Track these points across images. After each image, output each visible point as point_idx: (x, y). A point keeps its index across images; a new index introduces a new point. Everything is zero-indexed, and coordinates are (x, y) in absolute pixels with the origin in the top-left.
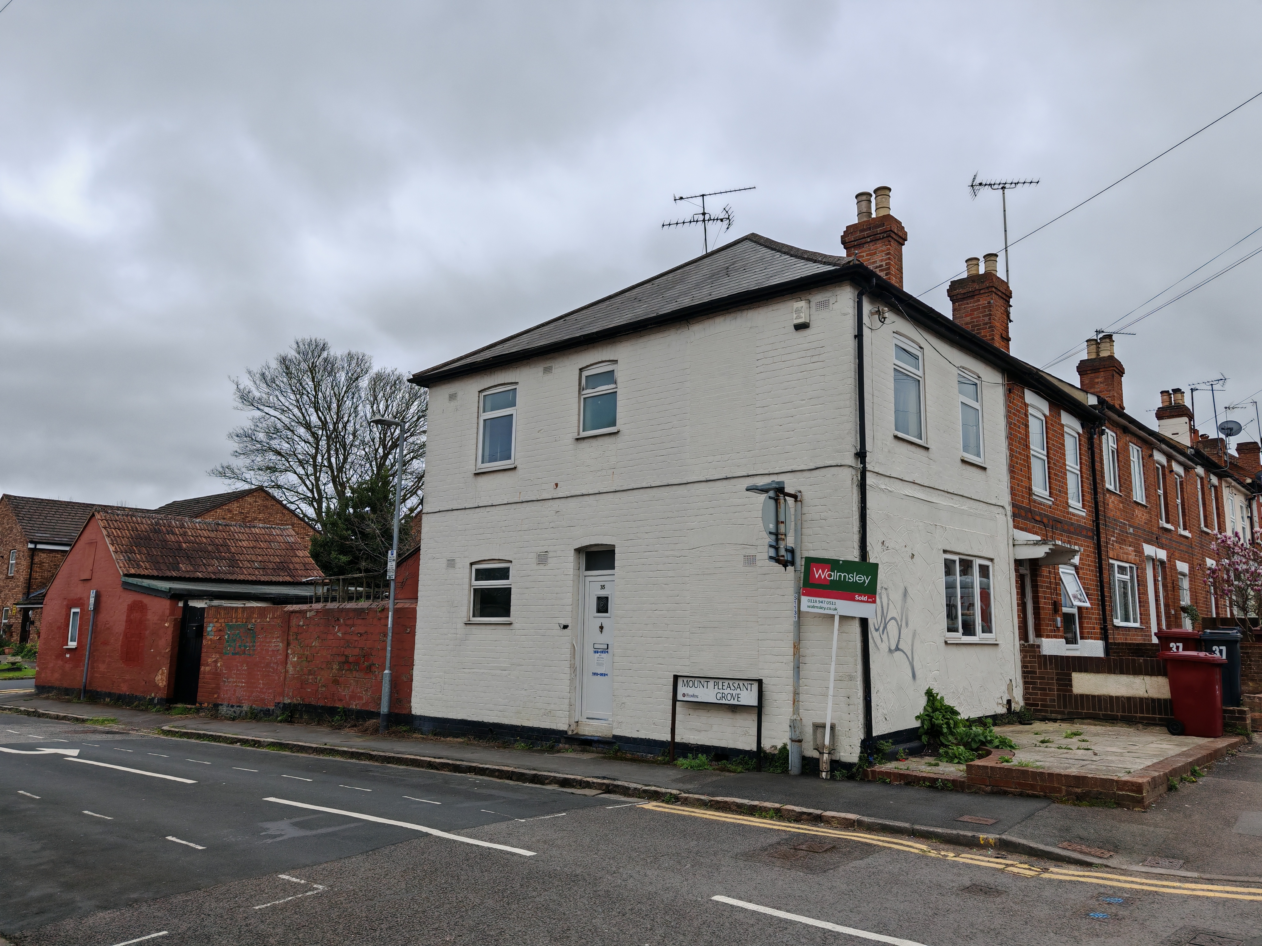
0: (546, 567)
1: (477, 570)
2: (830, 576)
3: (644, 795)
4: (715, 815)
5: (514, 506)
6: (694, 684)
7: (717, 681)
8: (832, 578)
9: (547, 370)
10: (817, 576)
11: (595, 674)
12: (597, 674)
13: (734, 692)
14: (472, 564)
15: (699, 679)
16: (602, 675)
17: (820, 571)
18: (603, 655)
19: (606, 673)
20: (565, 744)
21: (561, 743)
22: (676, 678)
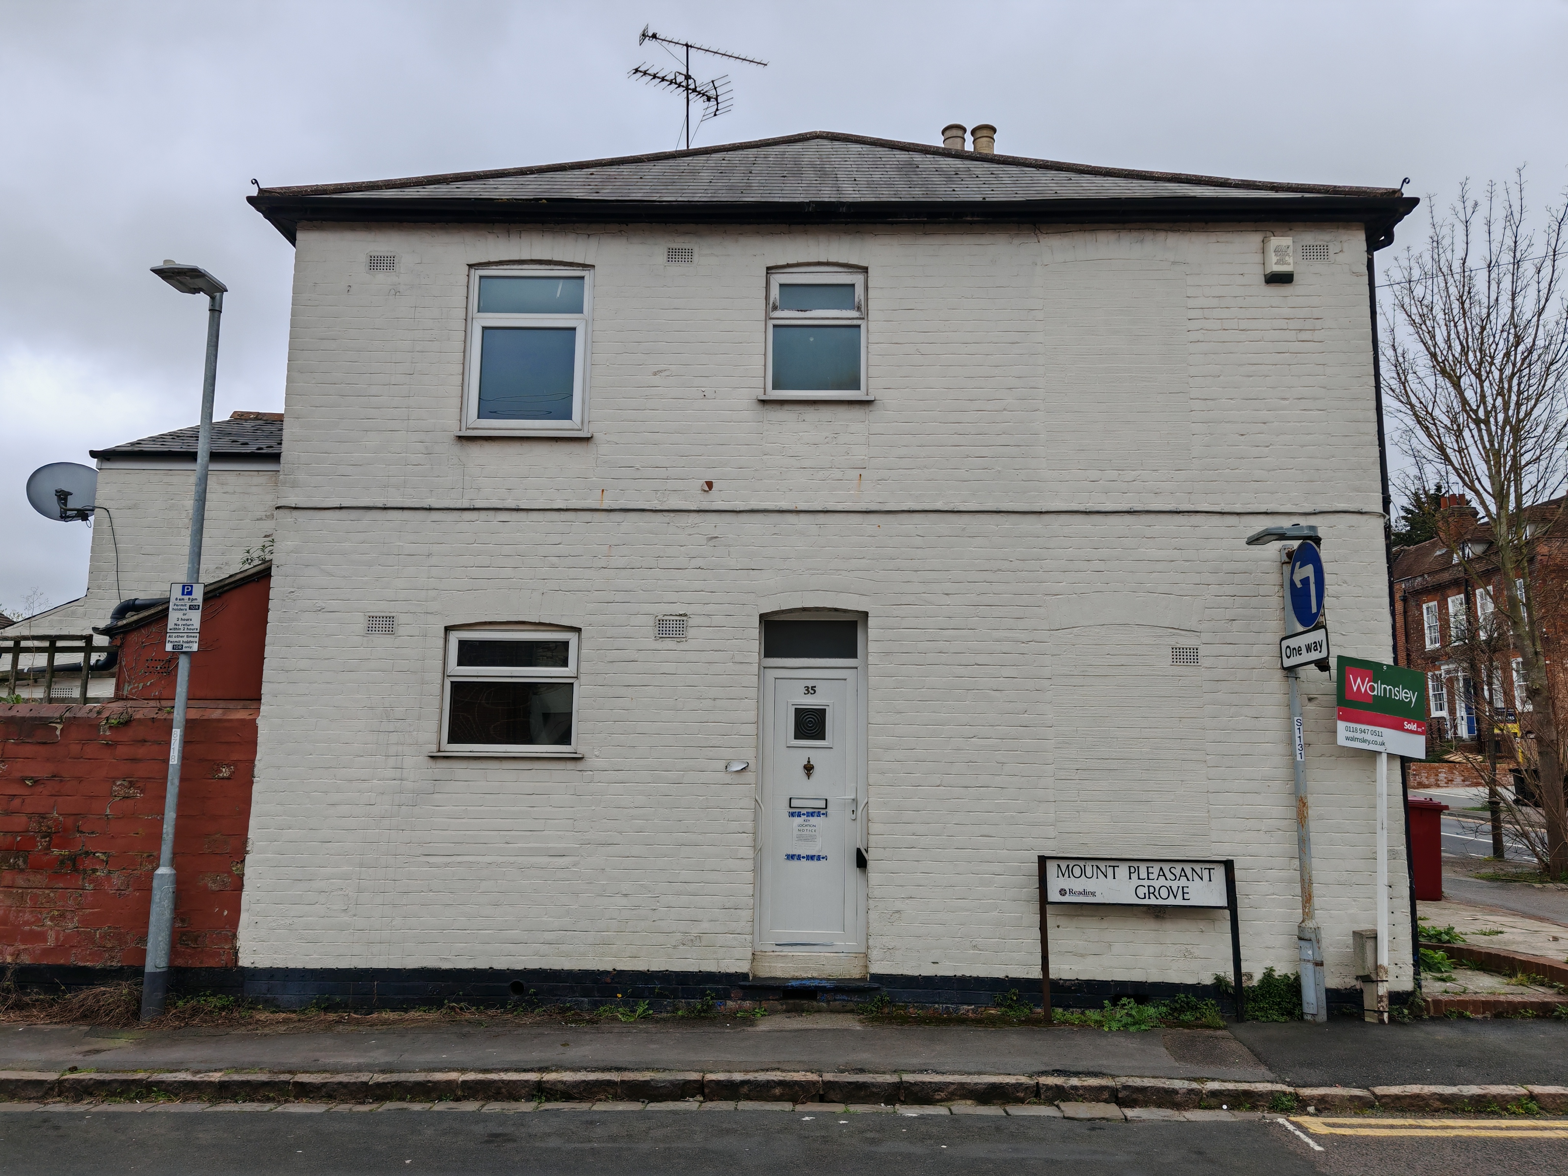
0: (682, 646)
1: (462, 644)
2: (1372, 689)
3: (1213, 1101)
4: (1468, 1128)
5: (587, 516)
6: (1083, 872)
7: (1135, 864)
8: (1375, 693)
9: (684, 256)
10: (1355, 689)
11: (790, 857)
12: (799, 857)
13: (1175, 885)
14: (448, 629)
15: (1095, 863)
16: (811, 858)
17: (1359, 680)
18: (814, 820)
19: (822, 854)
20: (744, 1000)
21: (730, 998)
22: (1043, 861)
